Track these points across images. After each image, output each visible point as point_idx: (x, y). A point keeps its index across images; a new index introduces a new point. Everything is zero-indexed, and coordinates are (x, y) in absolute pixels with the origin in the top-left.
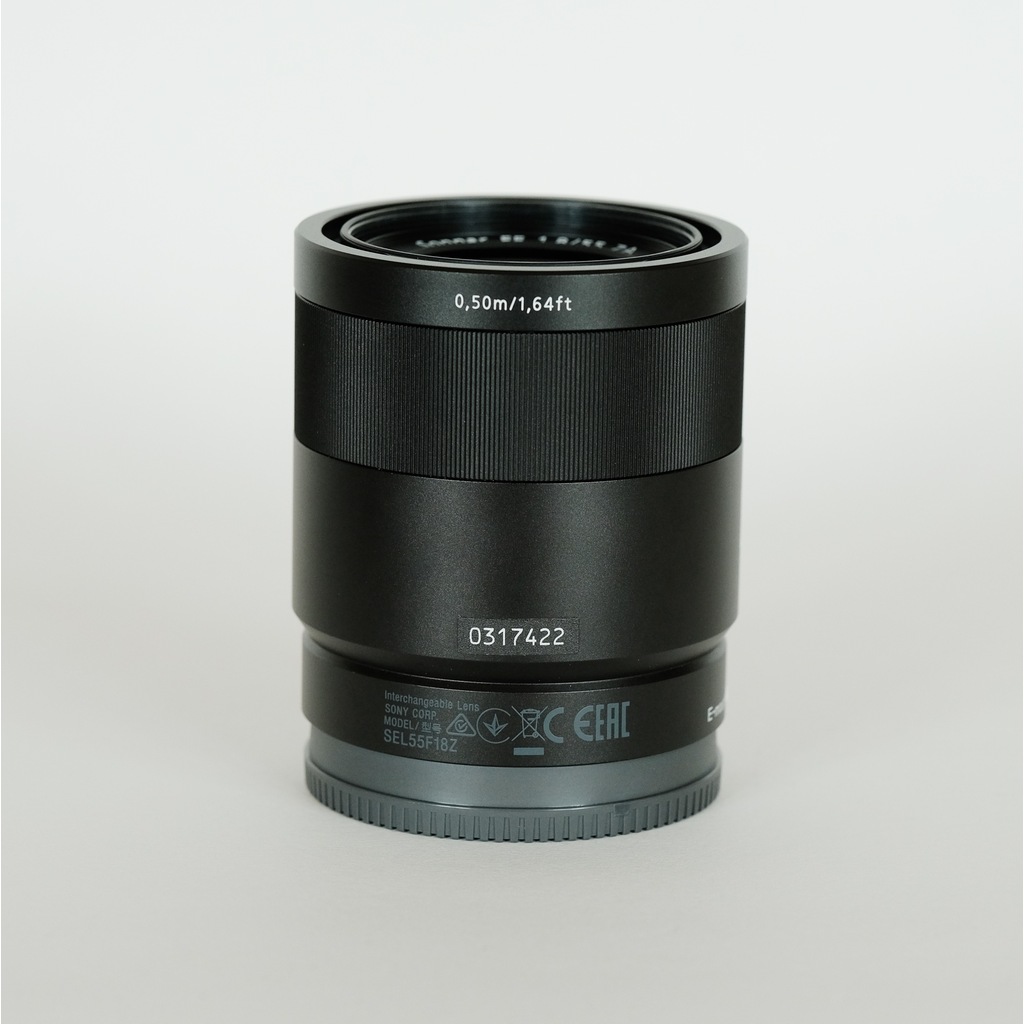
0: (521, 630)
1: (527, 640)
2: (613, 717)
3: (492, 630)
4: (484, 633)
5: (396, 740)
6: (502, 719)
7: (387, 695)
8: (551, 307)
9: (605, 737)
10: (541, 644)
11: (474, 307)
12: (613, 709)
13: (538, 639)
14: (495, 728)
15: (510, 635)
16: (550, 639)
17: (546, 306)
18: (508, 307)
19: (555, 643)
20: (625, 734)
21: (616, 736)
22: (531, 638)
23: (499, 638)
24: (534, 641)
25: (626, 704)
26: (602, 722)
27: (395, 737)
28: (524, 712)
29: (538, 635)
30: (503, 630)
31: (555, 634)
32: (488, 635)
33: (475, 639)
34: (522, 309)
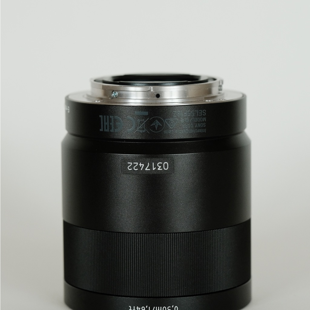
0: (146, 169)
1: (143, 165)
2: (106, 125)
3: (159, 169)
4: (162, 168)
5: (200, 112)
6: (153, 128)
7: (205, 131)
8: (137, 308)
9: (109, 117)
10: (137, 163)
11: (170, 307)
12: (106, 129)
13: (139, 165)
14: (157, 123)
15: (150, 167)
16: (133, 165)
17: (140, 308)
18: (155, 308)
19: (131, 163)
20: (101, 116)
21: (105, 116)
22: (142, 166)
23: (156, 166)
24: (140, 165)
25: (101, 130)
26: (111, 124)
27: (201, 113)
28: (144, 131)
29: (138, 167)
30: (154, 169)
31: (132, 167)
32: (160, 167)
33: (166, 165)
34: (149, 307)
